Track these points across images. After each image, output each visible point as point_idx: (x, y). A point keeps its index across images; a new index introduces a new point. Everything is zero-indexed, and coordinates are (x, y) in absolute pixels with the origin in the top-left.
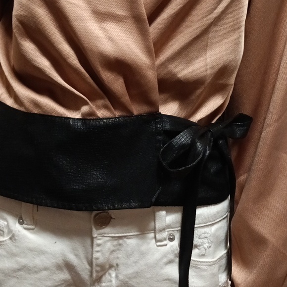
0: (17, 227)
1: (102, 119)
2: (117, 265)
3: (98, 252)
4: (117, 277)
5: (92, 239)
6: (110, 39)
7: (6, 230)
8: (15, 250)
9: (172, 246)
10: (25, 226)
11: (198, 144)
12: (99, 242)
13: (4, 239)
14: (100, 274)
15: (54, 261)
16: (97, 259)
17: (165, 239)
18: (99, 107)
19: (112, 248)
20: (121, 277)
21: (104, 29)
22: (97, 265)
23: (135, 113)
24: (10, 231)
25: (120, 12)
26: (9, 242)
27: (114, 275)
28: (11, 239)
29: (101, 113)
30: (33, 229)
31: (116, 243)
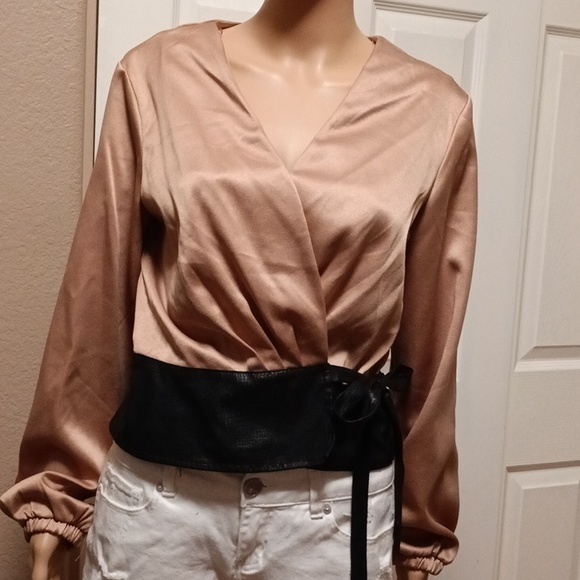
0: (154, 494)
1: (270, 372)
2: (266, 542)
3: (245, 525)
4: (265, 556)
5: (240, 509)
6: (282, 290)
7: (141, 499)
8: (150, 521)
9: (328, 519)
10: (164, 493)
11: (372, 395)
12: (247, 513)
13: (138, 508)
14: (245, 554)
15: (193, 534)
16: (244, 534)
17: (320, 511)
18: (267, 360)
19: (262, 522)
20: (270, 556)
21: (275, 280)
22: (244, 542)
23: (304, 364)
24: (146, 499)
25: (292, 264)
26: (144, 511)
27: (261, 555)
28: (146, 508)
29: (269, 366)
30: (173, 497)
31: (265, 514)
